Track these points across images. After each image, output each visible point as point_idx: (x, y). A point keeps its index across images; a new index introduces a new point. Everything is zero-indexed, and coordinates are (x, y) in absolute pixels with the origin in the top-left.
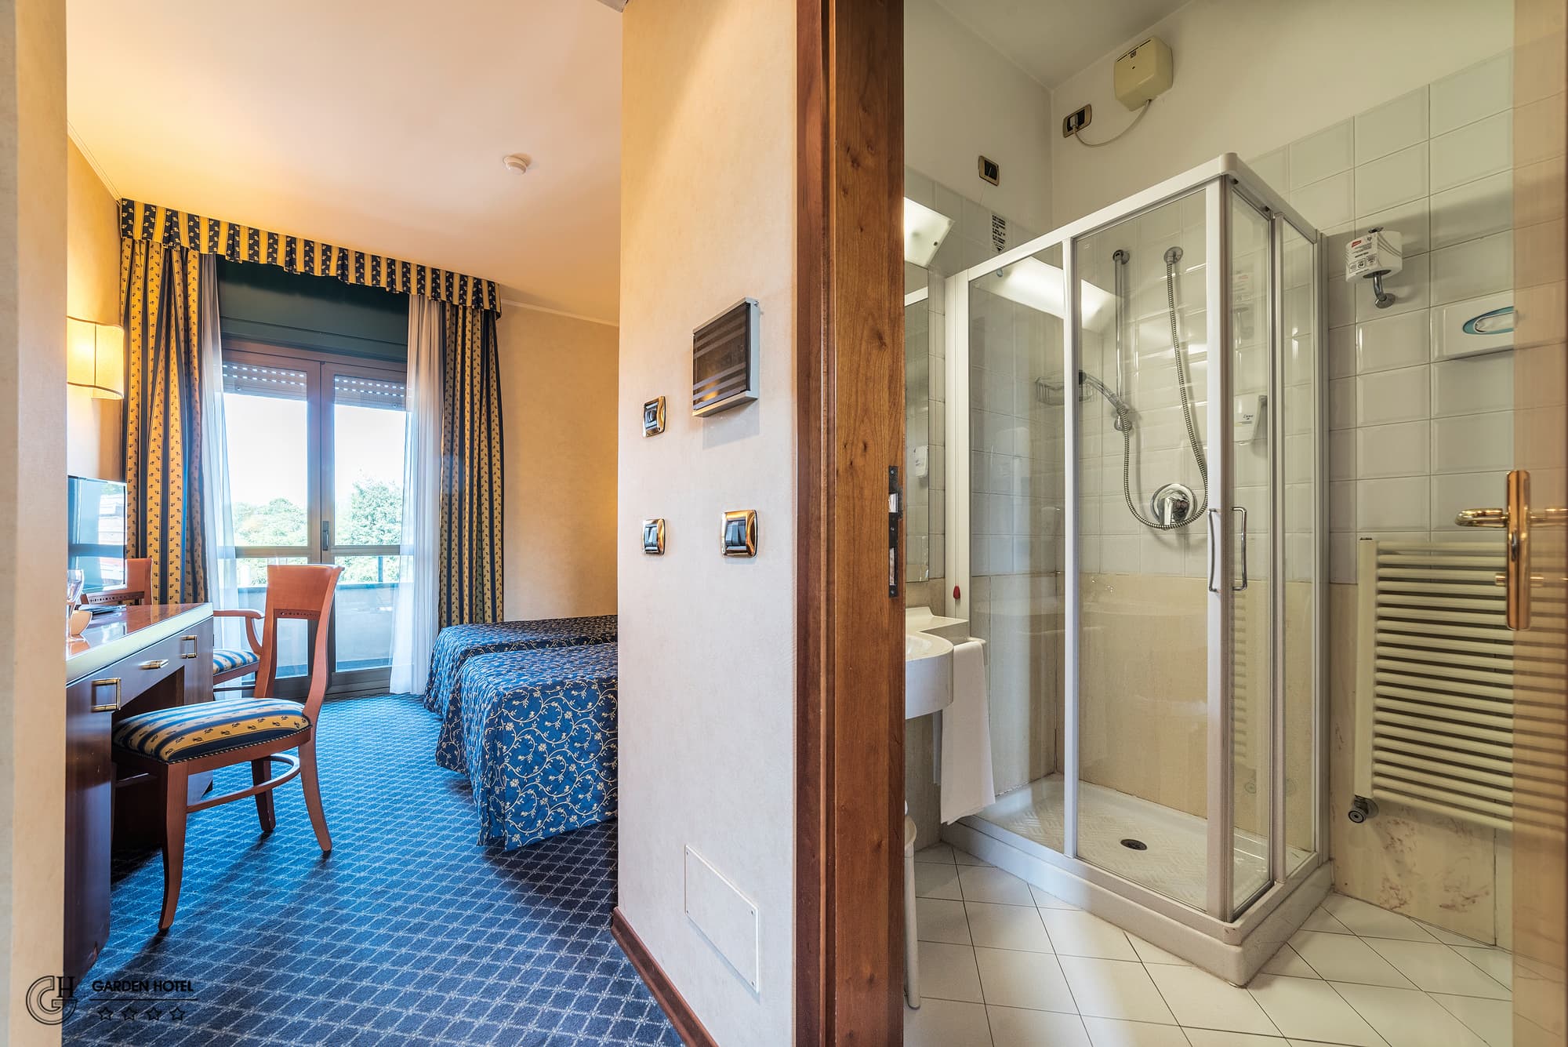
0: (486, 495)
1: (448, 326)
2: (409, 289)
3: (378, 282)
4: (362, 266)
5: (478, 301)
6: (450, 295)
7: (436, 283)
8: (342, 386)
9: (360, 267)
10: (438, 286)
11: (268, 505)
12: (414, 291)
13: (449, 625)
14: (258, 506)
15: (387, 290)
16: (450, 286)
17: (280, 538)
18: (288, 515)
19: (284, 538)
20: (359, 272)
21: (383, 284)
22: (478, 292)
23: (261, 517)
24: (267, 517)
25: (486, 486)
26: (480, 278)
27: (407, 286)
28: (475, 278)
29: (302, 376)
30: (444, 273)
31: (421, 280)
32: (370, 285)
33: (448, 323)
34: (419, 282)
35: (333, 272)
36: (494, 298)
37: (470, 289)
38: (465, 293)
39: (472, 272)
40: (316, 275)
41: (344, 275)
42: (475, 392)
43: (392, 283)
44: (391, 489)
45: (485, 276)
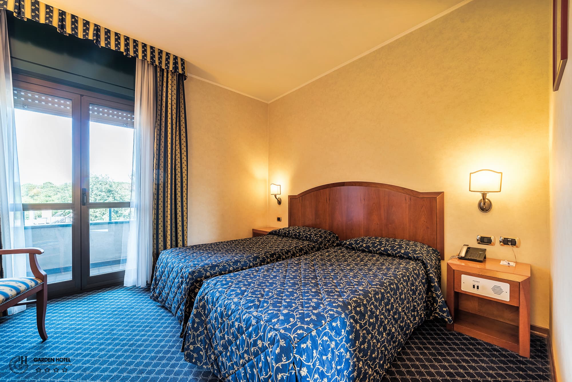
0: (179, 175)
1: (158, 80)
2: (137, 56)
3: (119, 48)
4: (109, 37)
5: (176, 68)
6: (160, 63)
7: (153, 54)
8: (94, 111)
9: (108, 38)
10: (154, 56)
11: (42, 184)
12: (140, 57)
13: (165, 248)
14: (38, 185)
15: (124, 54)
16: (160, 58)
17: (48, 198)
18: (52, 188)
19: (50, 198)
20: (107, 41)
21: (122, 49)
22: (175, 63)
23: (39, 190)
24: (42, 190)
25: (179, 170)
26: (177, 55)
27: (136, 54)
28: (174, 56)
29: (68, 103)
30: (158, 50)
31: (144, 51)
32: (114, 49)
33: (158, 79)
34: (143, 52)
35: (91, 37)
36: (184, 68)
37: (171, 61)
38: (169, 63)
39: (173, 52)
40: (79, 37)
41: (98, 41)
42: (174, 118)
43: (127, 50)
44: (100, 178)
45: (180, 55)
